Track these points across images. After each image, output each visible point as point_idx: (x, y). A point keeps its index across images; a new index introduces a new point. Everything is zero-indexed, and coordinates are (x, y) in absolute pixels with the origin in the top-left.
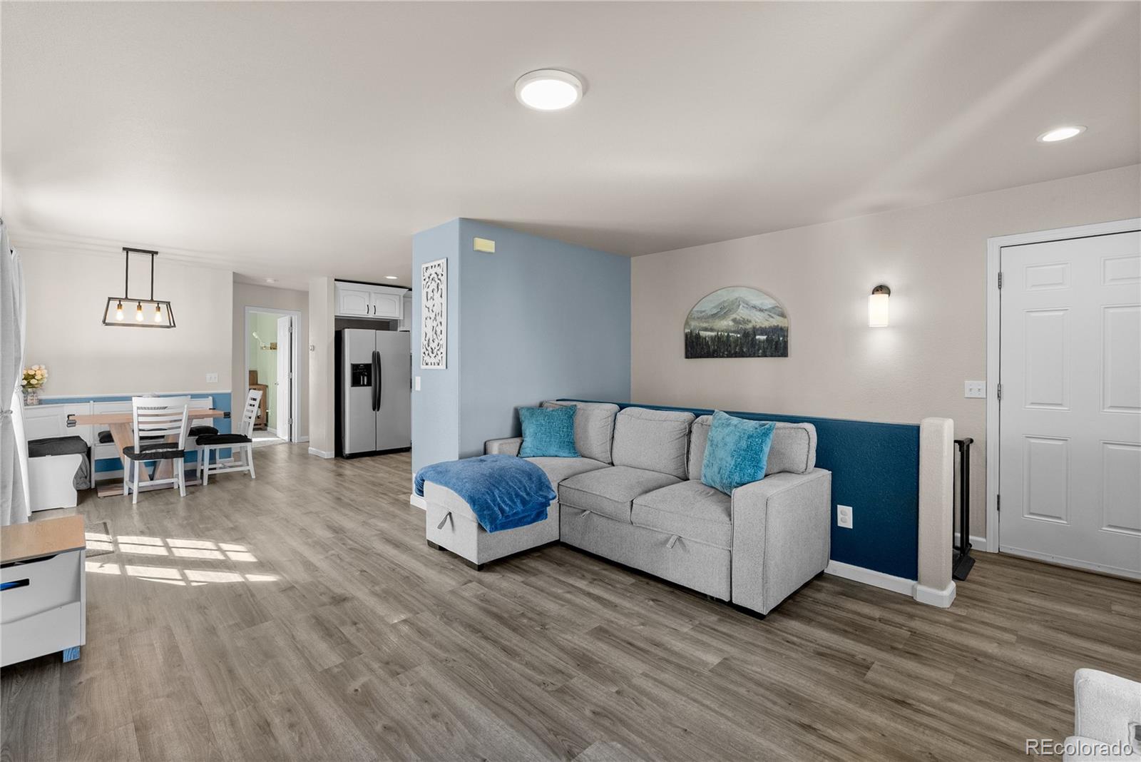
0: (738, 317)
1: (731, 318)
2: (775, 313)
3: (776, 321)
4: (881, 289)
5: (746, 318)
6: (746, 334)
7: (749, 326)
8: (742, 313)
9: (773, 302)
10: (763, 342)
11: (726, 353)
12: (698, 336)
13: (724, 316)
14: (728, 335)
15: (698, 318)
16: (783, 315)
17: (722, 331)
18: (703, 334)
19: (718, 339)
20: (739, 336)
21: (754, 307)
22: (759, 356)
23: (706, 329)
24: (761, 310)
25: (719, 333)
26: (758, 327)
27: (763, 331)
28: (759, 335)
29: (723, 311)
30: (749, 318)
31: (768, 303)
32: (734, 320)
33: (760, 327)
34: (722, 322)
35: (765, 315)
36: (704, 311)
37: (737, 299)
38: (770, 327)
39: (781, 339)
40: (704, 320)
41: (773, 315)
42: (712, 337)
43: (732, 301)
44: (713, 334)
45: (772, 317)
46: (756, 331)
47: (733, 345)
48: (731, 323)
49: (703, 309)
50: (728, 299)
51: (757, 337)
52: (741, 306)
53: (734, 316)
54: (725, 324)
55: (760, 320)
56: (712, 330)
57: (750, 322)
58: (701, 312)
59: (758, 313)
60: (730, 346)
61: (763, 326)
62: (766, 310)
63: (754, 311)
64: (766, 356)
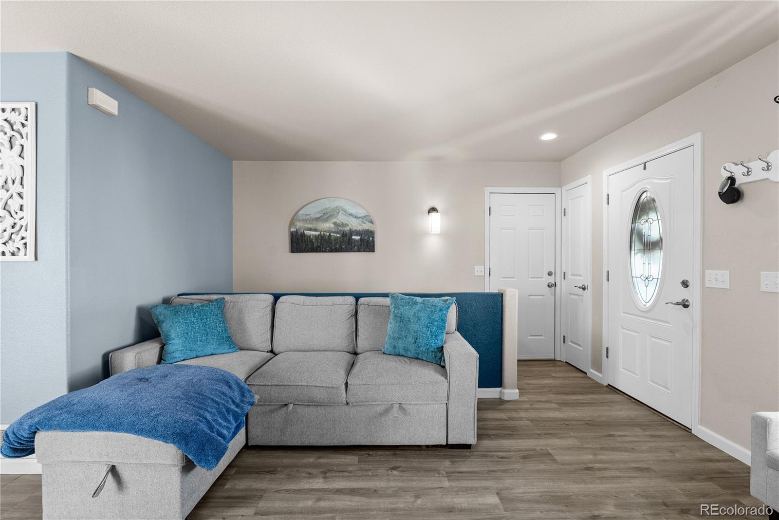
0: (338, 222)
1: (332, 222)
2: (367, 220)
3: (367, 226)
4: (433, 210)
5: (344, 222)
6: (344, 235)
7: (347, 229)
8: (341, 218)
9: (365, 212)
10: (358, 241)
11: (328, 249)
12: (303, 235)
13: (326, 220)
14: (330, 234)
15: (303, 220)
16: (372, 222)
17: (325, 231)
18: (307, 233)
19: (321, 238)
20: (338, 235)
21: (351, 215)
22: (354, 252)
23: (310, 229)
24: (356, 217)
25: (322, 233)
26: (354, 229)
27: (358, 233)
28: (355, 235)
29: (325, 216)
30: (347, 223)
31: (361, 212)
32: (335, 223)
33: (356, 230)
34: (324, 224)
35: (360, 221)
36: (309, 215)
37: (337, 207)
38: (363, 230)
39: (371, 239)
40: (308, 222)
41: (365, 222)
42: (315, 236)
43: (333, 209)
44: (317, 233)
45: (365, 223)
46: (352, 233)
47: (333, 242)
48: (332, 226)
49: (308, 213)
50: (330, 207)
51: (353, 237)
52: (340, 213)
53: (335, 220)
54: (327, 226)
55: (355, 225)
56: (316, 230)
57: (348, 225)
58: (306, 215)
59: (354, 219)
60: (331, 243)
61: (358, 229)
62: (360, 217)
63: (351, 218)
64: (360, 252)
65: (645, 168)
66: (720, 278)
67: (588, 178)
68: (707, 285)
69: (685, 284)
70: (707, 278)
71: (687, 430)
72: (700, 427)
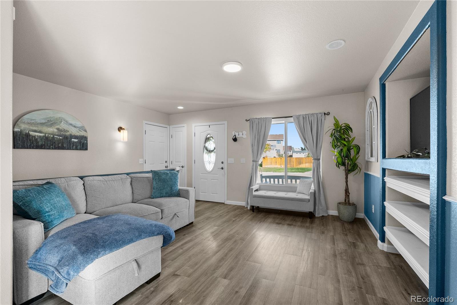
0: (61, 128)
1: (56, 128)
2: (82, 130)
3: (82, 133)
5: (66, 129)
6: (66, 137)
7: (68, 134)
8: (63, 126)
9: (82, 124)
10: (76, 142)
11: (52, 147)
12: (28, 135)
13: (51, 125)
14: (53, 136)
15: (28, 123)
16: (86, 131)
17: (49, 134)
18: (32, 133)
19: (46, 138)
20: (61, 138)
21: (71, 124)
22: (73, 150)
23: (35, 131)
24: (75, 127)
25: (47, 135)
26: (73, 135)
27: (76, 137)
28: (74, 139)
29: (50, 123)
30: (68, 129)
31: (79, 124)
32: (58, 129)
33: (74, 135)
34: (49, 129)
35: (77, 129)
36: (34, 120)
37: (60, 118)
38: (79, 136)
39: (85, 142)
40: (33, 125)
41: (81, 130)
42: (40, 136)
43: (57, 118)
44: (42, 135)
45: (81, 131)
46: (72, 136)
47: (57, 143)
48: (56, 130)
49: (34, 118)
50: (53, 117)
51: (73, 140)
52: (62, 122)
53: (58, 127)
54: (51, 130)
55: (74, 131)
56: (40, 132)
57: (68, 131)
58: (31, 120)
59: (73, 128)
60: (54, 143)
61: (76, 135)
62: (77, 127)
63: (71, 126)
64: (77, 149)
65: (209, 127)
66: (231, 160)
67: (185, 125)
68: (229, 162)
69: (222, 163)
70: (228, 161)
71: (224, 203)
72: (227, 201)
